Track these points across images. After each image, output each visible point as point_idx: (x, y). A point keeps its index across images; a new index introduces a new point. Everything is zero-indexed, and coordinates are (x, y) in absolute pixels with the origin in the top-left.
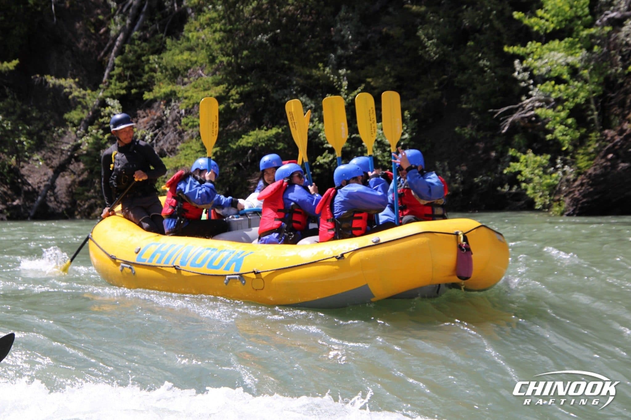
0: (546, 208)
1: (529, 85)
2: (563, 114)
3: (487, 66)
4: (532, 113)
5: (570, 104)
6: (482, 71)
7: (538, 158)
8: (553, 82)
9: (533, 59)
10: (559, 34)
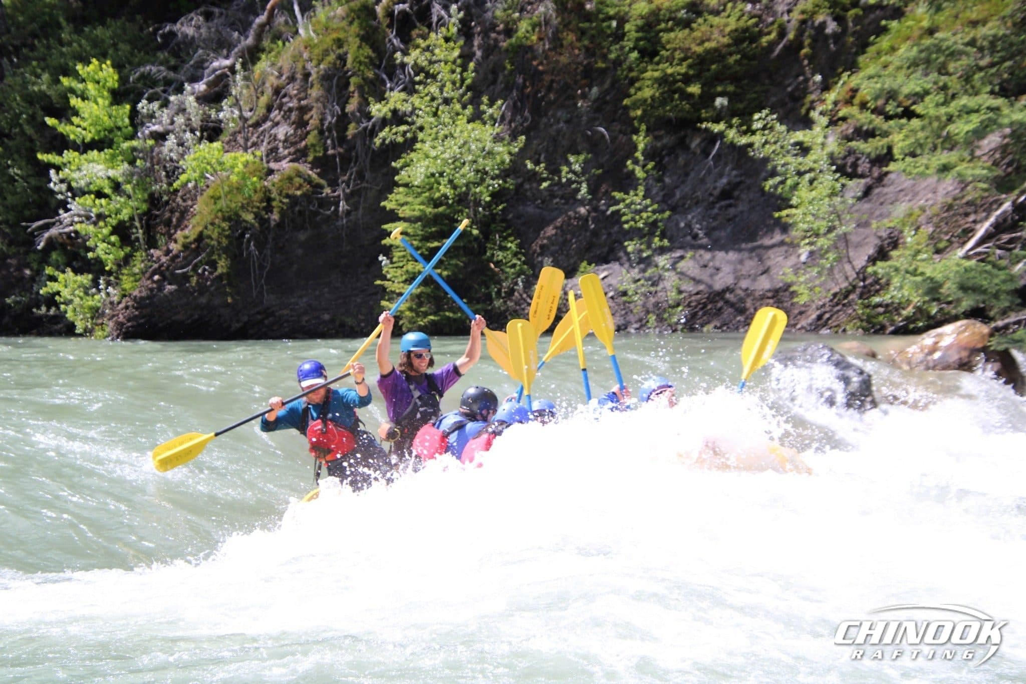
0: (88, 332)
1: (68, 197)
2: (106, 231)
3: (18, 175)
4: (71, 228)
5: (114, 222)
6: (12, 180)
7: (79, 278)
8: (93, 196)
9: (70, 169)
10: (98, 145)
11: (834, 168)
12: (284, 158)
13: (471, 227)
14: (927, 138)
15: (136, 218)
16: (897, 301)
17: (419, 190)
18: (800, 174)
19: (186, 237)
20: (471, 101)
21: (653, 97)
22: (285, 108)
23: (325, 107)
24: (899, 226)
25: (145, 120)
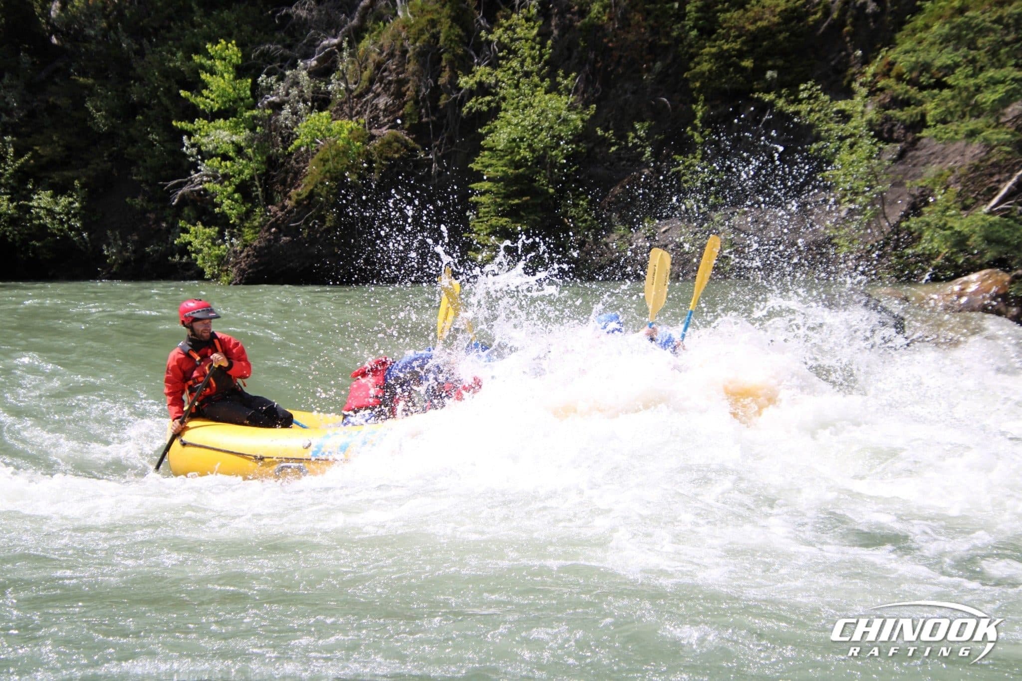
0: (215, 277)
1: (198, 159)
2: (229, 189)
3: (156, 140)
4: (201, 187)
5: (237, 181)
6: (151, 144)
7: (207, 230)
8: (219, 159)
9: (200, 135)
10: (223, 114)
11: (872, 133)
12: (385, 125)
13: (547, 186)
14: (957, 106)
15: (256, 178)
16: (927, 252)
17: (502, 154)
18: (842, 139)
19: (299, 195)
20: (549, 75)
21: (710, 71)
22: (385, 81)
23: (420, 80)
24: (930, 186)
25: (264, 92)
